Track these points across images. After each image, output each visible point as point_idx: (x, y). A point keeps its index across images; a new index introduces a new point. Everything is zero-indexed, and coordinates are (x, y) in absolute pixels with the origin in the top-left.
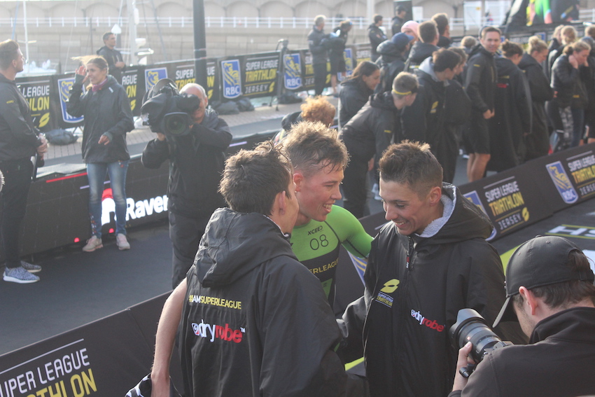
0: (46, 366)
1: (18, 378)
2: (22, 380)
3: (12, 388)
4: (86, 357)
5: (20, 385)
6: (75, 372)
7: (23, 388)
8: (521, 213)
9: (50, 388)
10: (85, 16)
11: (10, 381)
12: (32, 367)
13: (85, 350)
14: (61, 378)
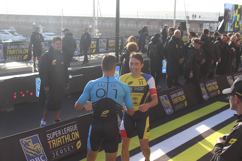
0: (65, 129)
1: (56, 132)
2: (57, 133)
3: (54, 135)
4: (77, 127)
5: (56, 134)
6: (73, 131)
7: (57, 135)
8: (184, 103)
9: (65, 136)
10: (81, 22)
11: (53, 133)
12: (60, 129)
13: (76, 125)
14: (69, 133)
